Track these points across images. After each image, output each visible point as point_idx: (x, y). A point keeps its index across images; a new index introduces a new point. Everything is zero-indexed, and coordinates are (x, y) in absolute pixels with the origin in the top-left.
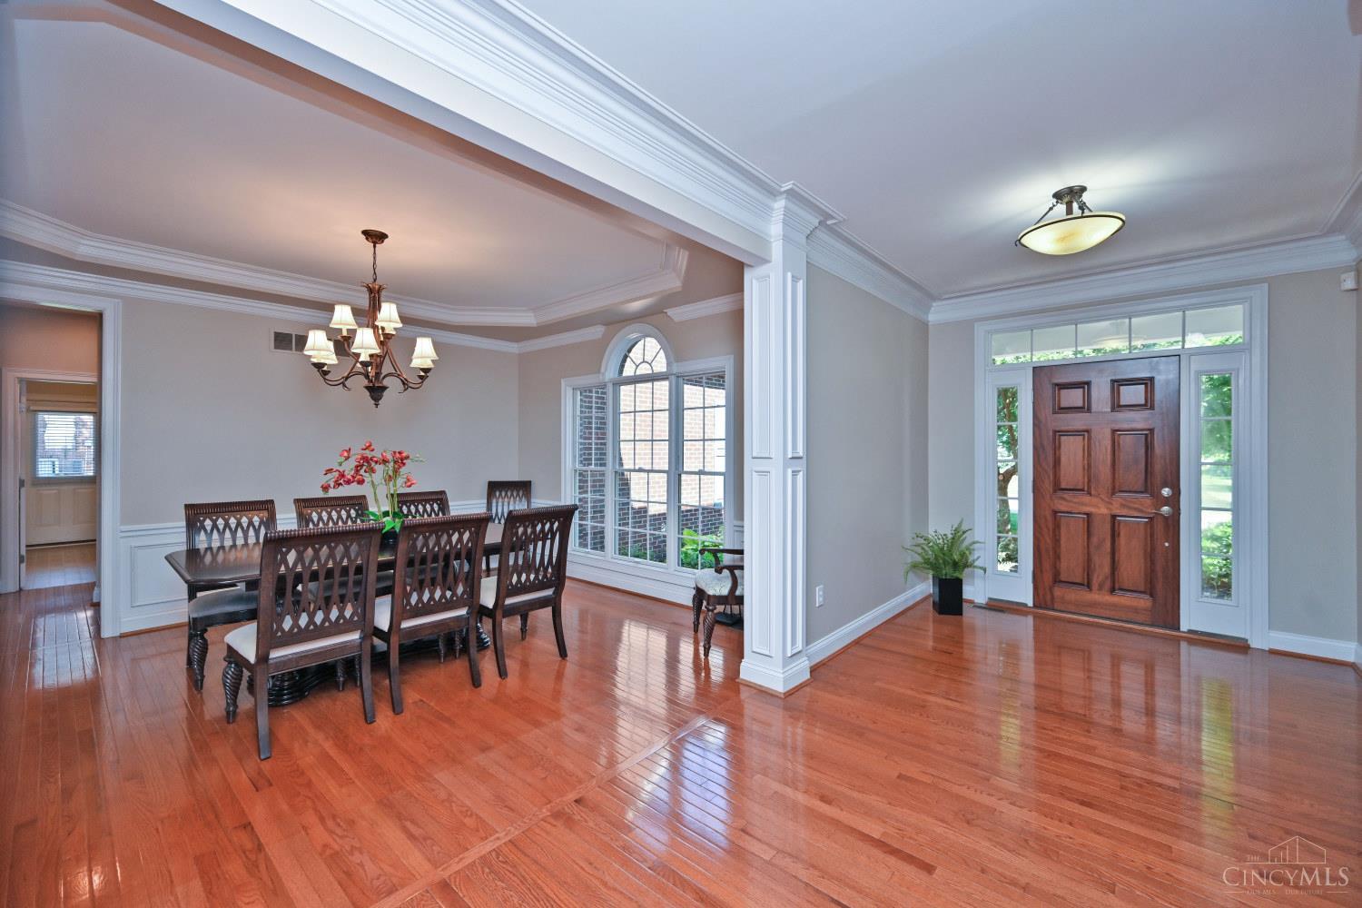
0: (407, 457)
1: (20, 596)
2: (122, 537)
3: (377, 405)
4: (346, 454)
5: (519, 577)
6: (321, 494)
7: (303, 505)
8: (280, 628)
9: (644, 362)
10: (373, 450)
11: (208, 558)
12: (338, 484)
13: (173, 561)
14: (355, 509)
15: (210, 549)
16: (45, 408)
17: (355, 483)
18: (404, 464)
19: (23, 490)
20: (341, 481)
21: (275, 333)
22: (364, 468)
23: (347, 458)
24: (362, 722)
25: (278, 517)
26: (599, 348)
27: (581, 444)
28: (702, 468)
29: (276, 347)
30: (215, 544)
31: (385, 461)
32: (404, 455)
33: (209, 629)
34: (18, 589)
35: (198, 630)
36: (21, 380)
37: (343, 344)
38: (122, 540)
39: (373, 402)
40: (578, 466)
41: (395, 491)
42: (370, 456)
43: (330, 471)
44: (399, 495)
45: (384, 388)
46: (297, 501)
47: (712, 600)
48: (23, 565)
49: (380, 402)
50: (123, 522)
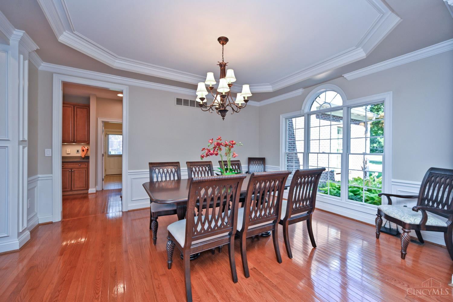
0: (234, 144)
1: (102, 192)
2: (129, 175)
3: (223, 119)
4: (211, 141)
5: (296, 205)
6: (200, 160)
7: (190, 165)
8: (196, 231)
9: (325, 103)
10: (221, 140)
11: (157, 185)
12: (207, 155)
13: (145, 186)
14: (208, 167)
15: (157, 181)
16: (111, 133)
17: (214, 155)
18: (233, 147)
19: (103, 157)
20: (209, 154)
21: (177, 99)
22: (217, 148)
23: (211, 143)
24: (231, 281)
25: (181, 168)
26: (302, 99)
27: (289, 142)
28: (365, 152)
29: (177, 104)
30: (160, 180)
31: (226, 145)
32: (234, 142)
33: (158, 217)
34: (102, 189)
35: (154, 217)
36: (103, 122)
37: (211, 89)
38: (129, 176)
39: (222, 118)
40: (287, 151)
41: (230, 159)
42: (220, 143)
43: (204, 149)
44: (231, 161)
45: (227, 111)
46: (187, 163)
47: (407, 227)
48: (103, 182)
49: (225, 118)
50: (129, 170)
